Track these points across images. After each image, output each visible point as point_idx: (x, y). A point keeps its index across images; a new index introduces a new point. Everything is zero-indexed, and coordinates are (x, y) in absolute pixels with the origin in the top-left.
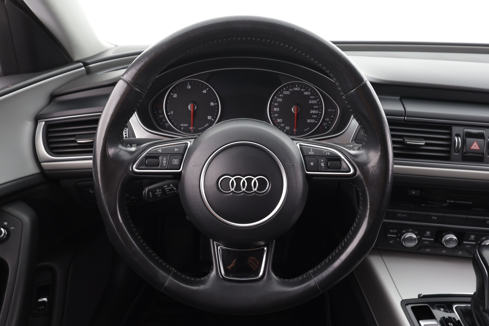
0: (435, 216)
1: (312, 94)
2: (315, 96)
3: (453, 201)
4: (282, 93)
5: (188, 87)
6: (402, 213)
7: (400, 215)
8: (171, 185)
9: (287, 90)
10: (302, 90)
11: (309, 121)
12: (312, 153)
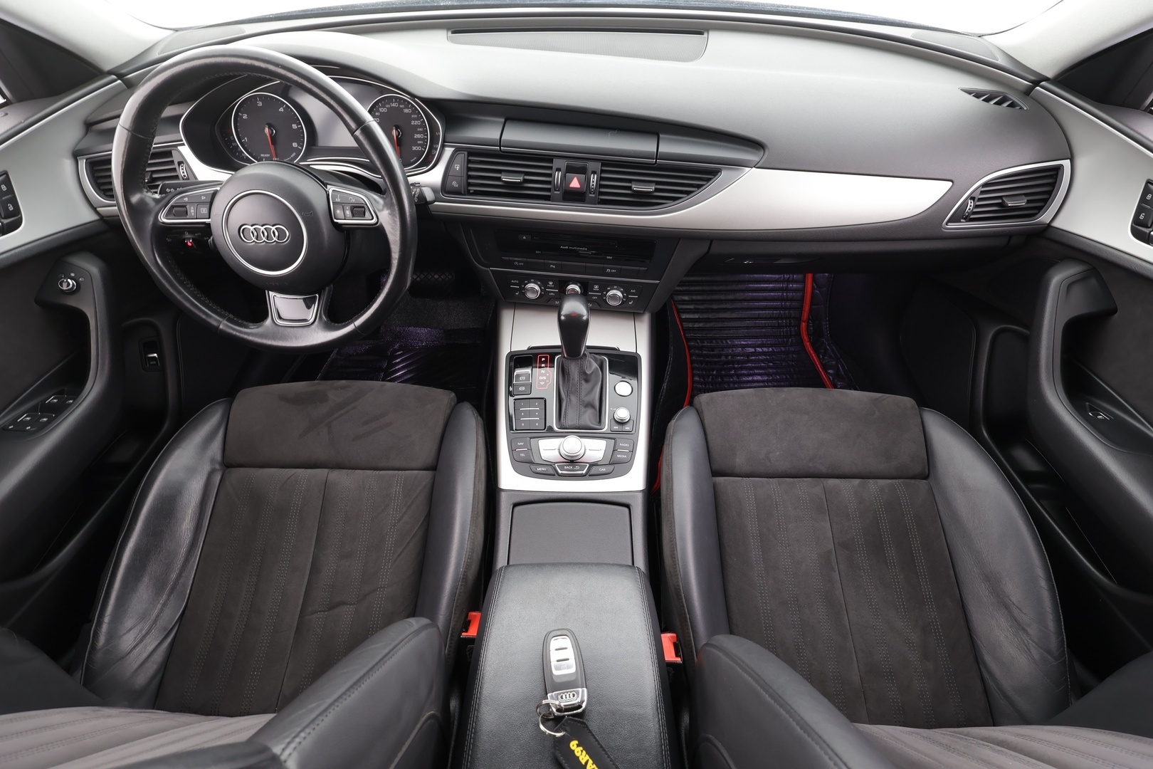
0: (553, 264)
1: (414, 113)
2: (417, 114)
3: (567, 247)
4: (378, 111)
5: (257, 104)
6: (519, 262)
7: (516, 263)
9: (383, 106)
10: (401, 106)
11: (414, 148)
12: (339, 200)
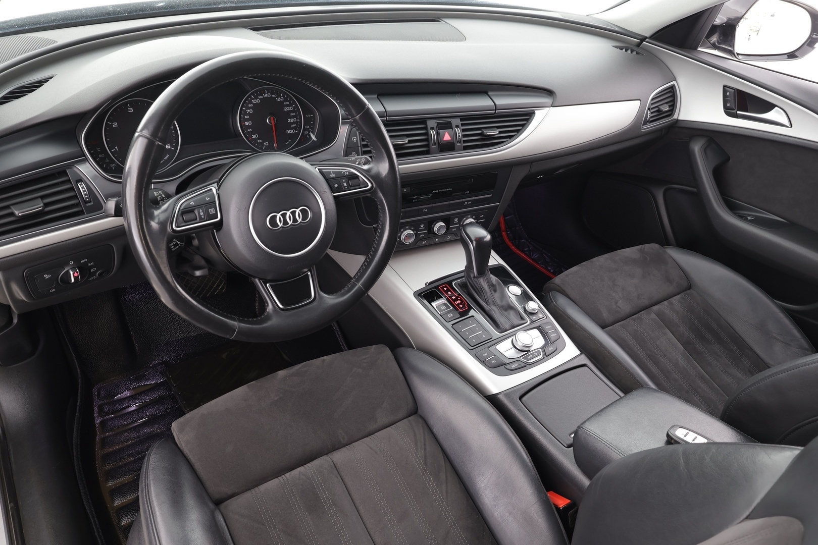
0: (425, 208)
1: (286, 100)
2: (290, 101)
3: (437, 191)
4: (251, 103)
5: (129, 110)
8: (175, 240)
9: (256, 98)
10: (273, 96)
11: (288, 132)
12: (334, 176)
